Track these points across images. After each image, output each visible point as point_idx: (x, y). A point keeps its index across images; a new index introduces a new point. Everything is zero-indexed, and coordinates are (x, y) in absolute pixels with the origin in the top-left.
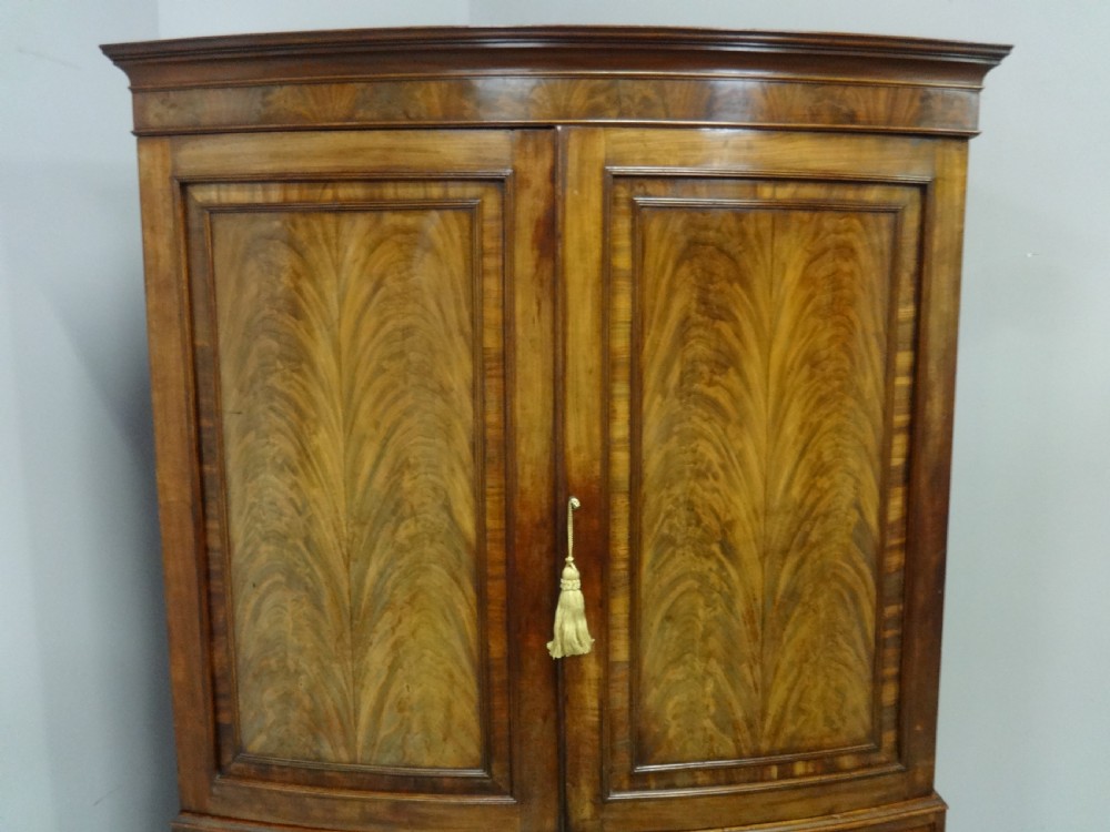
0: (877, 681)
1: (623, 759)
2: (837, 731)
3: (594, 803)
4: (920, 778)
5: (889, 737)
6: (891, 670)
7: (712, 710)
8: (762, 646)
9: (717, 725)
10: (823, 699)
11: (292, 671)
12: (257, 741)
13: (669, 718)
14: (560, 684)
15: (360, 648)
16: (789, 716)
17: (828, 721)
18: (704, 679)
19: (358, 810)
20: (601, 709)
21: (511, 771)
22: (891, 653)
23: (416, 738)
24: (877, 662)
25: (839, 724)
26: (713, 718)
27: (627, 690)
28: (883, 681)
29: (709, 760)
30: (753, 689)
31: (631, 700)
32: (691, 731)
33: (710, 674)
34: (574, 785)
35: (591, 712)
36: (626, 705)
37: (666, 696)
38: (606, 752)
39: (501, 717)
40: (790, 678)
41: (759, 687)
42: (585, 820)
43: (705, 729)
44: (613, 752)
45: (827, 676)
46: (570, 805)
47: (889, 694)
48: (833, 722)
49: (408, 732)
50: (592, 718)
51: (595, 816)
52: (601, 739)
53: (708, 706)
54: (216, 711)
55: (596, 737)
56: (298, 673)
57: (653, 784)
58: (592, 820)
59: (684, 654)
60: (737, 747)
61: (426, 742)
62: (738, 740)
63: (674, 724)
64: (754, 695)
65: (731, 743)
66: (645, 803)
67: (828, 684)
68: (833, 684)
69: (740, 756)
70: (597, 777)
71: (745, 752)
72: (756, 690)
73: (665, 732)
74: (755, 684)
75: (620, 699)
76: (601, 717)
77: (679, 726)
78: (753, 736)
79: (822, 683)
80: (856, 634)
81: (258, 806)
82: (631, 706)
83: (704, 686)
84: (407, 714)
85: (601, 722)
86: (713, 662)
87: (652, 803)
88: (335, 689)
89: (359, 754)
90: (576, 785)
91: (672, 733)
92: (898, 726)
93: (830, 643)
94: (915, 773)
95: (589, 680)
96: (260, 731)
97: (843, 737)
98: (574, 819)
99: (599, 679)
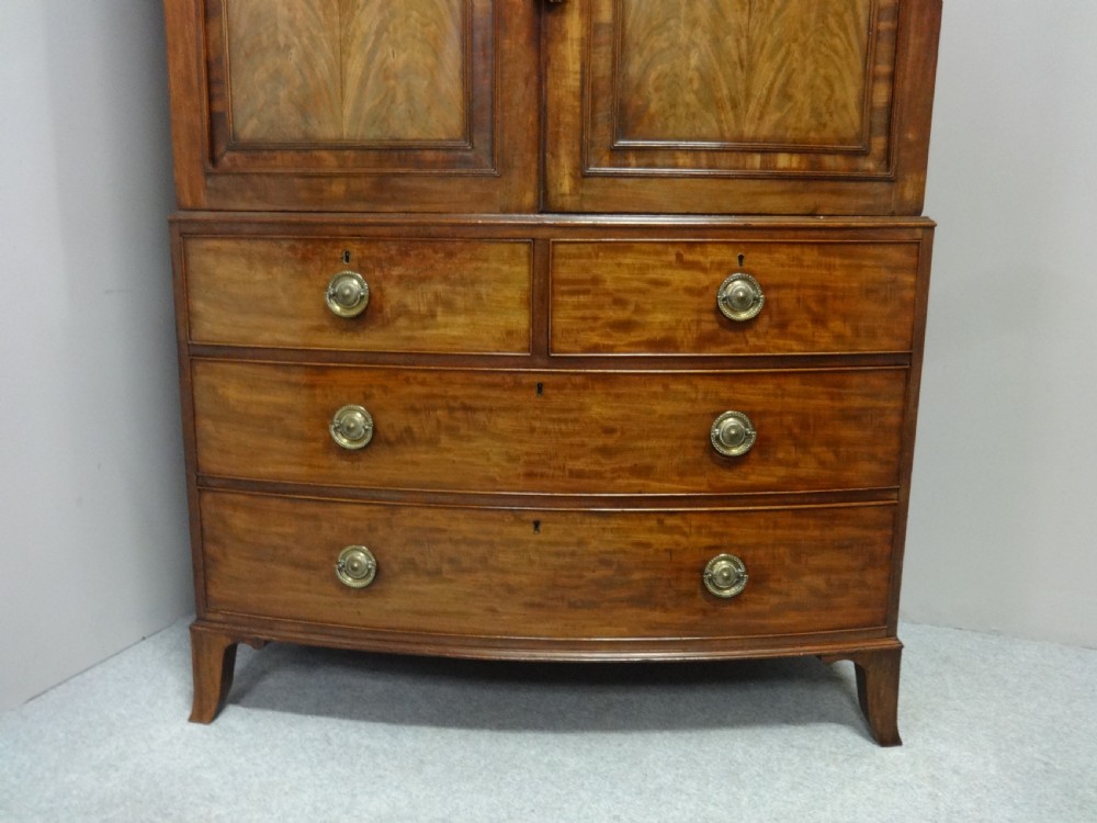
0: (869, 77)
1: (603, 133)
2: (825, 125)
3: (573, 177)
4: (909, 194)
5: (879, 143)
6: (884, 68)
7: (696, 85)
8: (749, 18)
9: (700, 100)
10: (811, 86)
11: (282, 45)
12: (248, 127)
13: (651, 89)
14: (543, 41)
15: (348, 13)
16: (774, 100)
17: (815, 112)
18: (688, 49)
19: (343, 188)
20: (582, 73)
21: (493, 141)
22: (884, 48)
23: (401, 108)
24: (869, 54)
25: (826, 118)
26: (696, 93)
27: (610, 56)
28: (875, 78)
29: (691, 140)
30: (738, 66)
31: (614, 66)
32: (673, 106)
33: (694, 43)
34: (552, 154)
35: (572, 76)
36: (608, 73)
37: (648, 65)
38: (587, 120)
39: (484, 84)
40: (779, 58)
41: (745, 63)
42: (563, 195)
43: (688, 105)
44: (594, 125)
45: (816, 62)
46: (549, 177)
47: (881, 94)
48: (820, 115)
49: (393, 102)
50: (573, 81)
51: (574, 191)
52: (582, 107)
53: (691, 81)
54: (210, 100)
55: (577, 103)
56: (288, 47)
57: (633, 160)
58: (570, 195)
59: (668, 19)
60: (721, 129)
61: (410, 111)
62: (722, 122)
63: (654, 97)
64: (739, 72)
65: (715, 124)
66: (624, 181)
67: (816, 70)
68: (822, 71)
69: (722, 138)
70: (577, 148)
71: (727, 135)
72: (742, 67)
73: (647, 106)
74: (741, 61)
75: (602, 64)
76: (582, 81)
77: (661, 99)
78: (737, 117)
79: (810, 68)
80: (848, 18)
81: (250, 194)
82: (613, 74)
83: (688, 58)
84: (392, 82)
85: (582, 87)
86: (699, 31)
87: (631, 180)
88: (323, 61)
89: (345, 130)
90: (555, 156)
91: (654, 107)
92: (889, 133)
93: (821, 25)
94: (903, 188)
95: (572, 39)
96: (251, 116)
97: (828, 133)
98: (553, 192)
99: (582, 39)
